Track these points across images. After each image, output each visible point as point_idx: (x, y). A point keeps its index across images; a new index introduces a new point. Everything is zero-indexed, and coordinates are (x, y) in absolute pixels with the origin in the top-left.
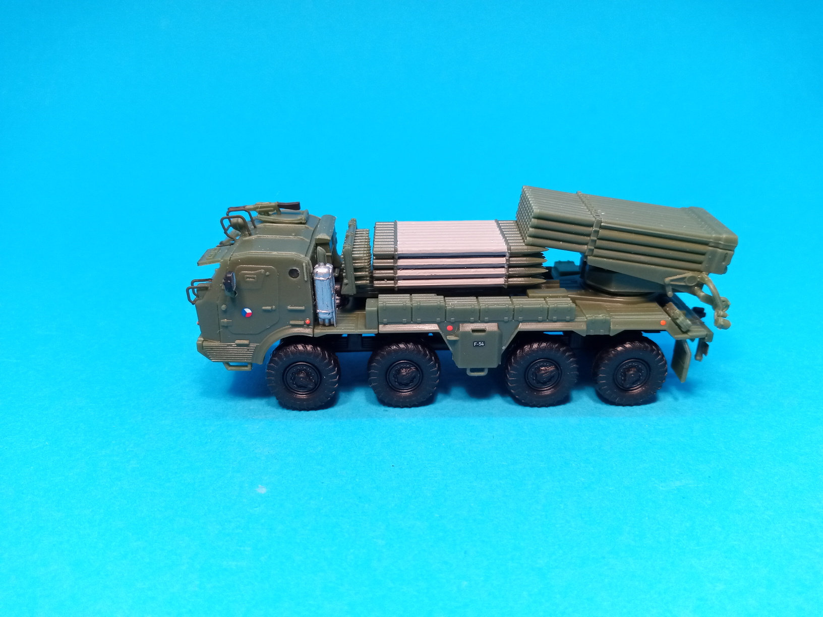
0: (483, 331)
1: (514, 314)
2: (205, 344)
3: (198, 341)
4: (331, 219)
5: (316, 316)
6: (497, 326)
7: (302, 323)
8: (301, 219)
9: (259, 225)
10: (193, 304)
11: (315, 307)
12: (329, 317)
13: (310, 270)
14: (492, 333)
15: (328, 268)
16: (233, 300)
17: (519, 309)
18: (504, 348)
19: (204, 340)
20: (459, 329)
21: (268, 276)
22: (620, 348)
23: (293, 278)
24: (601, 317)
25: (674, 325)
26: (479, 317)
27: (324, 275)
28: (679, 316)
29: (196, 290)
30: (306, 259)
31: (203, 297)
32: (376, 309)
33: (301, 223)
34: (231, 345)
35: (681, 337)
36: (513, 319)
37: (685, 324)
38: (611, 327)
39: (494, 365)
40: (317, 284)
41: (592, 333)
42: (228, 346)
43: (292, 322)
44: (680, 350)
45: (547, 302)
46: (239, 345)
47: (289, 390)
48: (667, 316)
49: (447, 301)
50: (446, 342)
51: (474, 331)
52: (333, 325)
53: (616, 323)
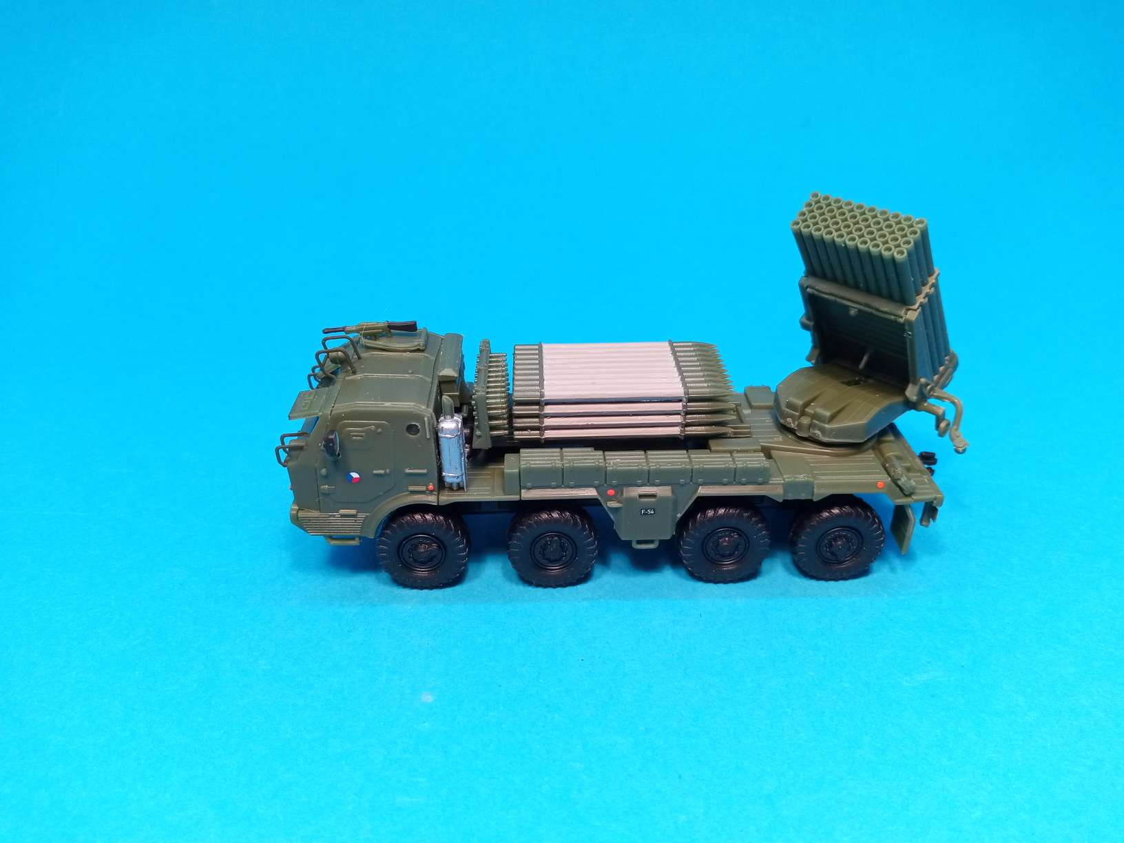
0: (653, 496)
1: (692, 476)
2: (301, 514)
3: (292, 510)
4: (457, 339)
5: (441, 480)
6: (671, 491)
7: (424, 488)
8: (419, 345)
9: (364, 355)
10: (284, 466)
11: (440, 470)
12: (459, 480)
13: (433, 424)
14: (664, 499)
15: (457, 422)
16: (336, 463)
17: (698, 469)
18: (679, 516)
19: (299, 509)
20: (622, 493)
21: (380, 433)
22: (826, 514)
23: (411, 434)
24: (801, 478)
25: (895, 487)
26: (649, 479)
27: (451, 431)
28: (902, 476)
29: (287, 449)
30: (427, 411)
31: (297, 458)
32: (517, 471)
33: (418, 350)
34: (334, 516)
35: (902, 501)
36: (691, 481)
37: (908, 486)
38: (815, 490)
39: (667, 537)
40: (443, 443)
41: (790, 497)
42: (330, 516)
43: (411, 488)
44: (901, 516)
45: (734, 460)
46: (343, 516)
47: (408, 567)
48: (886, 476)
49: (607, 457)
50: (606, 509)
51: (641, 496)
52: (463, 488)
53: (822, 486)
